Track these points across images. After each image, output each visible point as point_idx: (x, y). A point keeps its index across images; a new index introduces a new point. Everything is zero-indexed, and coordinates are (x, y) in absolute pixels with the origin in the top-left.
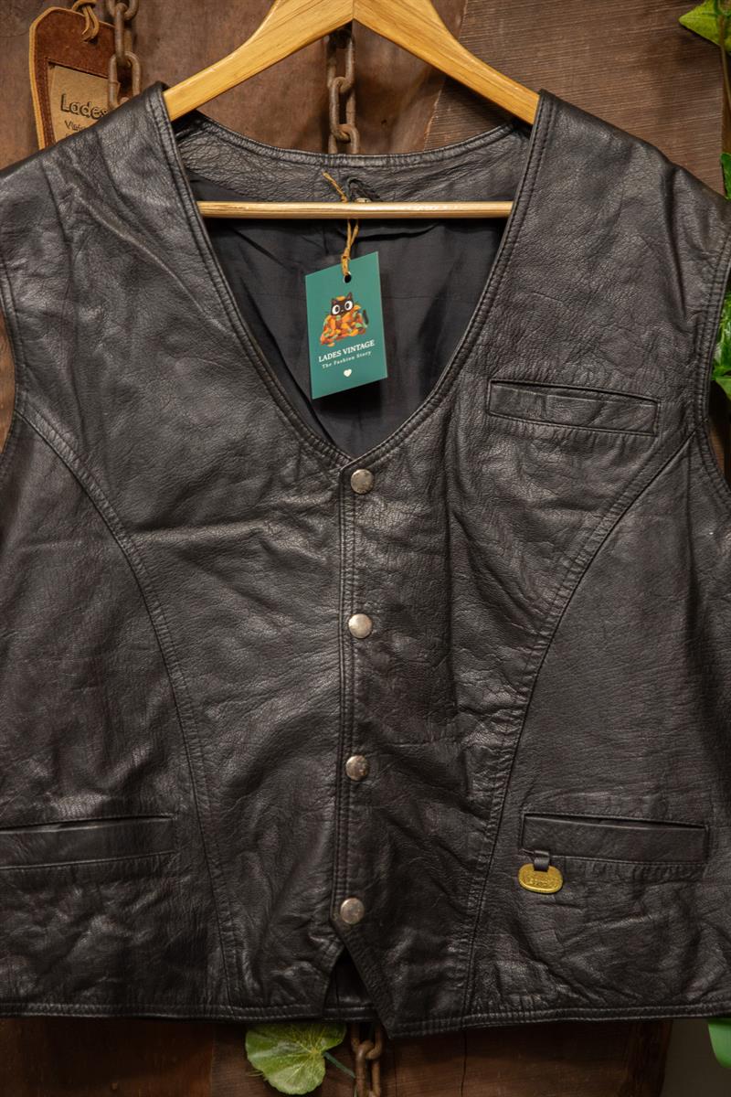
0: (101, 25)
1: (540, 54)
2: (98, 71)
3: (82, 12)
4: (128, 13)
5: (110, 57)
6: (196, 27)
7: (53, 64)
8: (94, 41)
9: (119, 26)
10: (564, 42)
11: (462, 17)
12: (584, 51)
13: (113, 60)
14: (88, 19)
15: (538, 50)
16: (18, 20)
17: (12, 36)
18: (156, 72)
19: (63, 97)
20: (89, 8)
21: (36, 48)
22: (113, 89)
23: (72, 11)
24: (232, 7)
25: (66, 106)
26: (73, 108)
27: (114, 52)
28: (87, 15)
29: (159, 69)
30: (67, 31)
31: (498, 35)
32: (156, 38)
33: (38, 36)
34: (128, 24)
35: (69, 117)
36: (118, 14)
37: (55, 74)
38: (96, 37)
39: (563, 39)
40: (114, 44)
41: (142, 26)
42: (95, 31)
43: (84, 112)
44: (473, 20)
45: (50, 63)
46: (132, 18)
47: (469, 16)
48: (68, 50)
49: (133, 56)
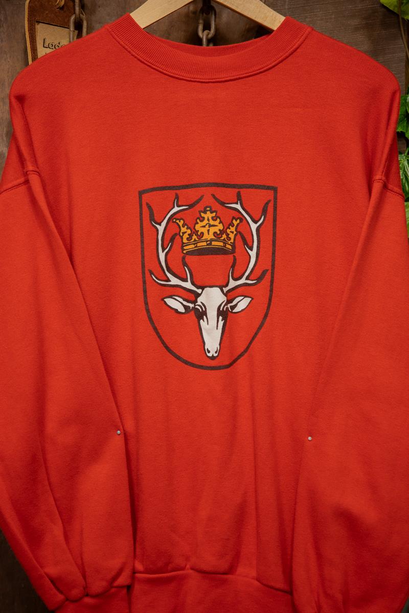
1: (308, 20)
2: (65, 25)
5: (70, 17)
7: (39, 22)
8: (62, 8)
9: (77, 1)
10: (321, 13)
12: (331, 18)
13: (73, 18)
15: (306, 17)
18: (98, 25)
19: (44, 40)
21: (28, 14)
22: (72, 35)
25: (46, 45)
26: (50, 46)
27: (75, 13)
29: (100, 23)
30: (46, 4)
33: (30, 7)
35: (48, 50)
37: (39, 27)
38: (63, 6)
39: (320, 11)
40: (74, 9)
43: (57, 47)
45: (37, 22)
48: (47, 14)
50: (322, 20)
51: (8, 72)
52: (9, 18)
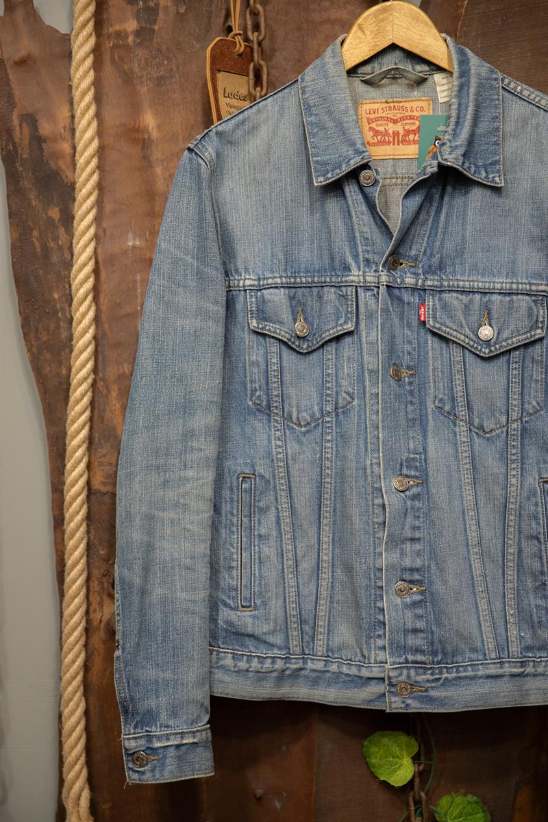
0: (245, 45)
1: (502, 59)
2: (243, 72)
3: (234, 38)
4: (260, 38)
5: (249, 64)
6: (297, 43)
7: (219, 71)
8: (240, 55)
9: (255, 47)
10: (516, 51)
11: (456, 38)
13: (252, 65)
14: (238, 43)
15: (500, 56)
16: (194, 42)
17: (192, 52)
18: (274, 71)
19: (225, 89)
20: (239, 36)
21: (210, 61)
22: (252, 83)
23: (228, 38)
24: (318, 31)
25: (227, 95)
26: (230, 95)
27: (252, 60)
28: (237, 40)
29: (276, 68)
30: (226, 51)
31: (477, 48)
32: (273, 50)
33: (212, 56)
34: (260, 44)
35: (228, 100)
36: (255, 39)
37: (220, 76)
38: (242, 53)
40: (253, 56)
41: (266, 44)
42: (242, 49)
43: (236, 97)
44: (462, 40)
46: (262, 40)
47: (460, 37)
48: (227, 62)
49: (262, 63)
50: (517, 58)
51: (182, 125)
52: (181, 68)
